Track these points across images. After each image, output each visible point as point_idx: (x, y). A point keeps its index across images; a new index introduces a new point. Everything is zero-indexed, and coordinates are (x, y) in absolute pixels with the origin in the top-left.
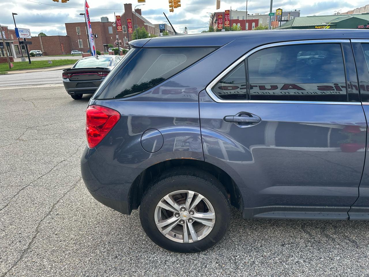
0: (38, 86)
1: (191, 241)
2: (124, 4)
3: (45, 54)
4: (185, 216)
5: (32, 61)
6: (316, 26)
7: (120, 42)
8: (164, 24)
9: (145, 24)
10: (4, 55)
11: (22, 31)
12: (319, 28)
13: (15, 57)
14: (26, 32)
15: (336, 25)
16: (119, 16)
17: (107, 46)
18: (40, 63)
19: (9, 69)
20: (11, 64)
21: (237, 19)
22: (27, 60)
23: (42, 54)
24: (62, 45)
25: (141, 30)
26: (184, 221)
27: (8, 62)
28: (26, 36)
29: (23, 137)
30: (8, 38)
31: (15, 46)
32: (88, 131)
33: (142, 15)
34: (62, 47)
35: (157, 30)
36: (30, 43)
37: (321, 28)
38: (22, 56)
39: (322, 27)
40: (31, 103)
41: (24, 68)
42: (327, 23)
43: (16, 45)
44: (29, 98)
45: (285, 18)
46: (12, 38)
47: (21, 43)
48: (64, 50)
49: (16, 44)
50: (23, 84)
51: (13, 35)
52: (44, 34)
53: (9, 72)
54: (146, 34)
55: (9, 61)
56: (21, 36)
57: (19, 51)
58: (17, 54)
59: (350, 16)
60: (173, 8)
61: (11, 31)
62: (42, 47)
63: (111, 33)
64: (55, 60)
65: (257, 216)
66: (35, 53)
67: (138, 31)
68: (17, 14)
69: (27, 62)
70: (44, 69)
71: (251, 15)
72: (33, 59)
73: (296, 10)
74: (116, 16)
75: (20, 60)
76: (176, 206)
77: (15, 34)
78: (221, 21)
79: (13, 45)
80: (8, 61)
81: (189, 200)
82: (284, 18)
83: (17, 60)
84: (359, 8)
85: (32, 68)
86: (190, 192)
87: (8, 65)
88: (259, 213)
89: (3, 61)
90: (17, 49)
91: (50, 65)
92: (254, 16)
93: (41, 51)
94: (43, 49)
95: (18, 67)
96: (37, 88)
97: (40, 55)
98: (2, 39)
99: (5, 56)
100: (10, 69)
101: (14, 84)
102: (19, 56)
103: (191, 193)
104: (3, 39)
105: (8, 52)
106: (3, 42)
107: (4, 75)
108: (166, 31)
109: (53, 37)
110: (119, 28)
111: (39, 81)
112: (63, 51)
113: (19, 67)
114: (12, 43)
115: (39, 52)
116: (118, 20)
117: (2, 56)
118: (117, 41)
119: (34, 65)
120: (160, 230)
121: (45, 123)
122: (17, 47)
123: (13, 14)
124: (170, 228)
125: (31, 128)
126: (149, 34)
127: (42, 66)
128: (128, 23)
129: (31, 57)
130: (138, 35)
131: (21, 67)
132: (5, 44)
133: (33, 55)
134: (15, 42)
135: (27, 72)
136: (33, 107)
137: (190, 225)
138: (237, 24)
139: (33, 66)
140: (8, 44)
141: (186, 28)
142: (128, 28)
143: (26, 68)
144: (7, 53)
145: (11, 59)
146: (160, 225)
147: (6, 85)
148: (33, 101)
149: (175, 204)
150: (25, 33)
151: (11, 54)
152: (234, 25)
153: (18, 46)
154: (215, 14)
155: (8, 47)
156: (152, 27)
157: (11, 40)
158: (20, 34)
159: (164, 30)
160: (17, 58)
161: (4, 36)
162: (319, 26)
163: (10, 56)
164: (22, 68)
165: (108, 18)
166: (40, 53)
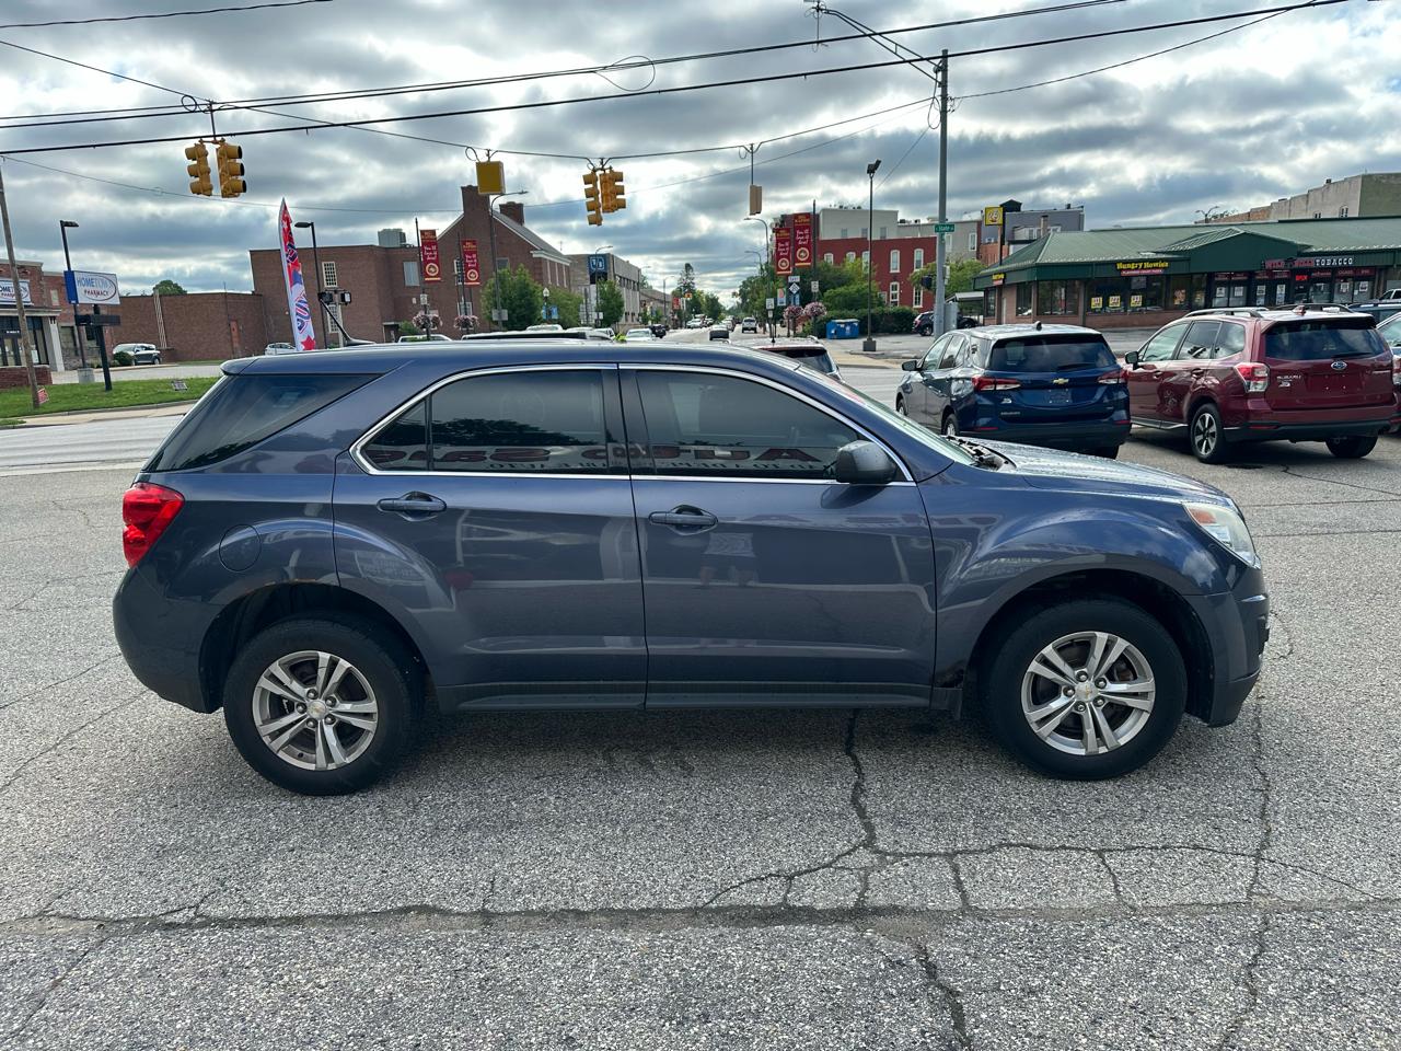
0: (118, 466)
1: (331, 767)
2: (463, 188)
3: (172, 356)
4: (317, 711)
5: (117, 383)
6: (1119, 261)
7: (435, 319)
8: (603, 256)
9: (534, 256)
10: (18, 362)
11: (89, 282)
12: (1130, 269)
13: (60, 366)
14: (105, 284)
15: (1189, 260)
16: (433, 232)
17: (395, 327)
18: (144, 390)
19: (30, 408)
20: (41, 392)
21: (860, 236)
22: (99, 377)
23: (156, 357)
24: (233, 324)
25: (517, 275)
26: (315, 721)
27: (28, 385)
28: (102, 297)
29: (32, 604)
30: (40, 301)
31: (63, 331)
32: (125, 534)
33: (526, 225)
34: (234, 334)
35: (579, 276)
36: (114, 320)
37: (1136, 269)
38: (84, 365)
39: (1141, 265)
40: (80, 517)
41: (84, 405)
42: (1157, 253)
43: (64, 325)
44: (77, 501)
45: (1031, 232)
46: (55, 301)
47: (80, 320)
48: (239, 343)
49: (65, 321)
50: (69, 459)
51: (60, 292)
52: (176, 285)
53: (29, 421)
54: (531, 288)
55: (33, 381)
56: (83, 298)
57: (75, 344)
58: (65, 357)
59: (1233, 228)
60: (598, 212)
61: (53, 279)
62: (162, 332)
63: (413, 284)
64: (198, 379)
65: (465, 705)
66: (132, 353)
67: (501, 280)
68: (76, 226)
69: (99, 384)
70: (157, 408)
71: (913, 222)
72: (118, 375)
73: (1069, 206)
74: (423, 232)
75: (73, 378)
76: (296, 686)
77: (64, 289)
78: (785, 247)
79: (54, 327)
80: (30, 382)
81: (322, 673)
82: (1027, 233)
83: (63, 377)
84: (1289, 198)
85: (115, 404)
86: (321, 654)
87: (29, 397)
88: (469, 699)
89: (16, 380)
90: (70, 338)
91: (177, 396)
92: (924, 225)
93: (154, 346)
94: (163, 341)
95: (64, 401)
96: (113, 470)
97: (149, 360)
98: (14, 307)
99: (24, 365)
100: (36, 409)
101: (40, 460)
102: (74, 365)
103: (324, 657)
104: (19, 305)
105: (37, 348)
106: (17, 317)
107: (9, 428)
108: (612, 280)
109: (205, 298)
110: (432, 269)
111: (127, 451)
112: (236, 345)
113: (69, 403)
114: (53, 318)
115: (147, 349)
116: (429, 245)
117: (12, 365)
118: (421, 314)
119: (121, 396)
120: (266, 740)
121: (106, 569)
122: (69, 331)
123: (64, 224)
124: (286, 736)
125: (60, 581)
126: (546, 290)
127: (151, 399)
128: (465, 253)
129: (113, 366)
130: (504, 292)
131: (75, 403)
132: (24, 324)
133: (124, 361)
134: (65, 315)
135: (94, 421)
136: (83, 527)
137: (329, 731)
138: (859, 255)
139: (116, 400)
140: (38, 324)
141: (688, 267)
142: (464, 268)
143: (91, 405)
144: (28, 356)
145: (43, 376)
146: (265, 730)
147: (12, 462)
148: (89, 511)
149: (294, 682)
150: (99, 289)
151: (46, 357)
152: (851, 256)
153: (72, 327)
154: (782, 222)
155: (39, 333)
156: (560, 266)
157: (50, 308)
158: (80, 290)
159: (605, 275)
160: (66, 369)
161: (24, 294)
162: (1130, 262)
163: (40, 363)
164: (77, 406)
165: (404, 234)
166: (151, 355)
